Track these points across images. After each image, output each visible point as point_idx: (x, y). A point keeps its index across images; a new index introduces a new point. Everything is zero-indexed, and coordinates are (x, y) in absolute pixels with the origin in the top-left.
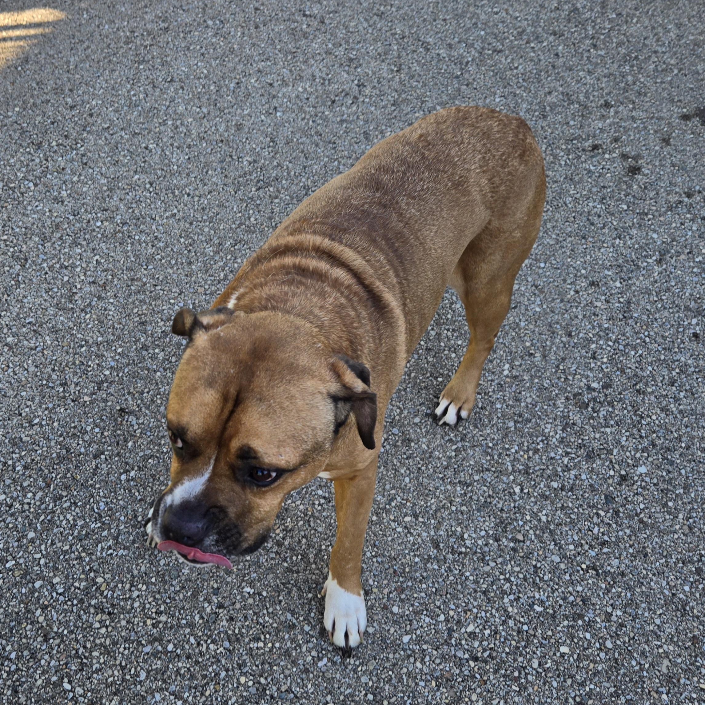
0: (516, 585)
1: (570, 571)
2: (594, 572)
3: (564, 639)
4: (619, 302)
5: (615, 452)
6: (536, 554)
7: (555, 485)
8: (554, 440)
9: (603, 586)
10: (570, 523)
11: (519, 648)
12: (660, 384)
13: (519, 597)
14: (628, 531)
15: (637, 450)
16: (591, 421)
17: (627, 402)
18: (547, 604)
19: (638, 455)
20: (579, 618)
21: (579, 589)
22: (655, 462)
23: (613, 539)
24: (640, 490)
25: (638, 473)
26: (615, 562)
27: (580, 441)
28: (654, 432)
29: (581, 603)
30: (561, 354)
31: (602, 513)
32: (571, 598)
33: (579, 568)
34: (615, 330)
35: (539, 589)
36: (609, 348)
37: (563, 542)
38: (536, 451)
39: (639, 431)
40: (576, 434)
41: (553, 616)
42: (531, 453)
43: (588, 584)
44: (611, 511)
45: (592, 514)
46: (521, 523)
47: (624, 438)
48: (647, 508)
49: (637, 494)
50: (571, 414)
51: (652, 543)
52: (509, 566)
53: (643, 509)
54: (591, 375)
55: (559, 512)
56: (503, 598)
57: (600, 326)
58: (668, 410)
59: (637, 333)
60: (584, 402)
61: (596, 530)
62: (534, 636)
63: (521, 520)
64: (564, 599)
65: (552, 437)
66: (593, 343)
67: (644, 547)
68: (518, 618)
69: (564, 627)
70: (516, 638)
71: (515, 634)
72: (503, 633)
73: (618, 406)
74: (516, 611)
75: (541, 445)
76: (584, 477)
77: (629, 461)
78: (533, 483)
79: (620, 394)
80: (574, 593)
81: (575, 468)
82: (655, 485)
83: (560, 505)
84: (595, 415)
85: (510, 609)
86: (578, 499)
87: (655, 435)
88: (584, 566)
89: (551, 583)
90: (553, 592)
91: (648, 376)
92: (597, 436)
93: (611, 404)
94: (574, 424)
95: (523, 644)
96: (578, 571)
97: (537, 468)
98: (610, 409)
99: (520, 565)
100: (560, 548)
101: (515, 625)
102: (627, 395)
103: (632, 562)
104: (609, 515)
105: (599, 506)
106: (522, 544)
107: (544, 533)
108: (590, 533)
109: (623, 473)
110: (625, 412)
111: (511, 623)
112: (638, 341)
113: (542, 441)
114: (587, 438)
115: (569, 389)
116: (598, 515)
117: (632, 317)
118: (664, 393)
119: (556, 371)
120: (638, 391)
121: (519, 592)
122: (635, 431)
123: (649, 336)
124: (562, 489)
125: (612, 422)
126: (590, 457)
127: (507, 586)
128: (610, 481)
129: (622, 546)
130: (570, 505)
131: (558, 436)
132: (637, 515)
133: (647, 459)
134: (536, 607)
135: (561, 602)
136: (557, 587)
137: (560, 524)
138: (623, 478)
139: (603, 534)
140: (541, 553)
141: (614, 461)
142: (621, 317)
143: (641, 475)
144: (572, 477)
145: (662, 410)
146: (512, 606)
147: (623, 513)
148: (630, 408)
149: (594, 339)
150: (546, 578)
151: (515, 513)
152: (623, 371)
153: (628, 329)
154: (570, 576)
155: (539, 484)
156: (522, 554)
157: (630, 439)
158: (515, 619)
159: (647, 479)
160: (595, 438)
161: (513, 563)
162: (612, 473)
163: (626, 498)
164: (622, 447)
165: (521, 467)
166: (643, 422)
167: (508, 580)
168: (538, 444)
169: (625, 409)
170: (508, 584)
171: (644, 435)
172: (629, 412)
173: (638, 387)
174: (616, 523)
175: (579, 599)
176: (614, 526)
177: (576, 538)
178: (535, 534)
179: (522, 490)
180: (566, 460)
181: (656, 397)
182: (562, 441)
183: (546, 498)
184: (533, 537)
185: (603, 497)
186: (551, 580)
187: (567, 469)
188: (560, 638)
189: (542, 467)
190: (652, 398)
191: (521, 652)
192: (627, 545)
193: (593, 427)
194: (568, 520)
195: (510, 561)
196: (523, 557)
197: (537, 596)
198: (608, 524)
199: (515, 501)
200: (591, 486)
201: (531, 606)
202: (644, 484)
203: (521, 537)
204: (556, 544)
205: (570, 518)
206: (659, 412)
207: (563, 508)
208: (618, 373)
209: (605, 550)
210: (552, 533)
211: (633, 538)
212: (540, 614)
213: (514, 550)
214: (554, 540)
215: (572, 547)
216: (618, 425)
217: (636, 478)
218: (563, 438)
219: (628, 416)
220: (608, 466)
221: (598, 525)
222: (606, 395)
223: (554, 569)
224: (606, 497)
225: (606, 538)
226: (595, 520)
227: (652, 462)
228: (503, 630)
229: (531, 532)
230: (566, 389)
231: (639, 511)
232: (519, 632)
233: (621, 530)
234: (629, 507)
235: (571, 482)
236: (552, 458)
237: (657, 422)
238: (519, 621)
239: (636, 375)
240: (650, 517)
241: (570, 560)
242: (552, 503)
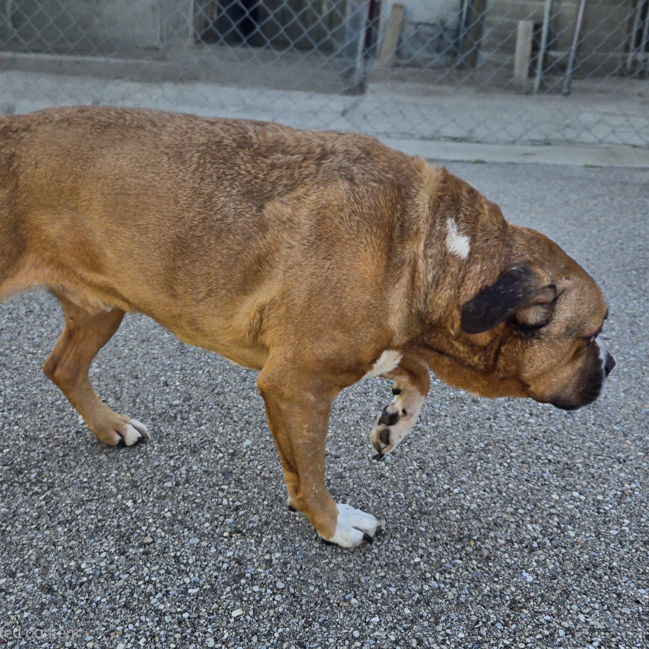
0: (161, 582)
1: (214, 544)
2: (239, 535)
3: (232, 604)
4: (173, 345)
5: (217, 440)
6: (171, 546)
7: (169, 484)
8: (153, 452)
9: (253, 541)
10: (197, 507)
11: (186, 637)
12: (234, 384)
13: (167, 592)
14: (256, 490)
15: (235, 431)
16: (184, 427)
17: (211, 403)
18: (201, 582)
19: (239, 434)
20: (240, 579)
21: (229, 554)
22: (256, 433)
23: (245, 501)
24: (252, 457)
25: (245, 446)
26: (256, 518)
27: (180, 444)
28: (245, 415)
29: (236, 565)
30: (134, 392)
31: (226, 487)
32: (225, 566)
33: (222, 538)
34: (178, 363)
35: (187, 573)
36: (178, 375)
37: (196, 524)
38: (137, 467)
39: (232, 418)
40: (173, 440)
41: (213, 589)
42: (133, 471)
43: (236, 546)
44: (233, 482)
45: (216, 492)
46: (144, 528)
47: (221, 428)
48: (265, 467)
49: (251, 461)
50: (162, 429)
51: (281, 490)
52: (146, 569)
53: (262, 469)
54: (170, 397)
55: (182, 503)
56: (149, 600)
57: (163, 364)
58: (250, 397)
59: (198, 359)
60: (171, 417)
61: (225, 502)
62: (199, 617)
63: (144, 525)
64: (218, 569)
65: (151, 451)
66: (161, 376)
67: (276, 496)
68: (173, 610)
69: (228, 593)
70: (179, 630)
71: (176, 626)
72: (162, 633)
73: (204, 410)
74: (169, 605)
75: (141, 460)
76: (195, 468)
77: (233, 441)
78: (145, 492)
79: (202, 400)
80: (226, 560)
81: (183, 465)
82: (263, 448)
83: (180, 498)
84: (185, 421)
85: (162, 607)
86: (196, 486)
87: (247, 416)
88: (226, 534)
89: (199, 563)
90: (204, 569)
91: (222, 382)
92: (195, 435)
93: (197, 409)
94: (167, 435)
95: (189, 631)
96: (222, 541)
97: (144, 479)
98: (198, 413)
99: (157, 563)
100: (195, 529)
101: (173, 618)
102: (209, 400)
103: (270, 510)
104: (232, 486)
105: (220, 483)
106: (152, 545)
107: (173, 526)
108: (220, 506)
109: (231, 451)
110: (213, 410)
111: (168, 619)
112: (202, 363)
113: (141, 457)
114: (185, 439)
115: (152, 412)
116: (222, 490)
117: (189, 351)
118: (241, 388)
119: (134, 405)
120: (218, 394)
121: (166, 586)
122: (227, 420)
123: (209, 358)
124: (177, 484)
125: (204, 421)
126: (194, 451)
127: (150, 588)
128: (222, 461)
129: (256, 503)
130: (191, 493)
131: (156, 448)
132: (258, 475)
133: (247, 434)
134: (190, 591)
135: (216, 573)
136: (206, 563)
137: (188, 512)
138: (233, 455)
139: (233, 502)
140: (176, 543)
141: (218, 446)
142: (179, 353)
143: (248, 447)
144: (185, 472)
145: (244, 399)
146: (163, 603)
147: (245, 479)
148: (215, 407)
149: (161, 373)
150: (191, 561)
151: (135, 523)
152: (197, 386)
153: (189, 359)
154: (216, 548)
155: (152, 490)
156: (156, 553)
157: (226, 426)
158: (171, 613)
159: (255, 447)
160: (193, 438)
161: (148, 565)
162: (221, 455)
163: (242, 468)
164: (222, 434)
165: (127, 485)
166: (232, 411)
167: (150, 582)
168: (138, 461)
169: (212, 408)
170: (151, 586)
171: (237, 419)
172: (216, 409)
173: (216, 391)
174: (242, 489)
175: (233, 563)
176: (241, 491)
177: (208, 516)
178: (164, 531)
179: (135, 502)
180: (172, 463)
181: (235, 392)
182: (161, 450)
183: (164, 497)
184: (163, 534)
185: (220, 475)
186: (197, 560)
187: (176, 468)
188: (228, 605)
189: (149, 476)
190: (232, 394)
191: (190, 639)
192: (260, 500)
193: (187, 430)
194: (194, 505)
195: (145, 565)
196: (158, 555)
197: (187, 580)
198: (234, 493)
199: (131, 513)
200: (205, 472)
201: (185, 592)
202: (253, 452)
203: (149, 540)
204: (190, 529)
205: (196, 503)
206: (242, 401)
207: (184, 499)
208: (194, 388)
209: (241, 513)
210: (181, 522)
211: (263, 493)
212: (198, 595)
213: (146, 553)
214: (186, 527)
215: (207, 524)
216: (210, 421)
217: (244, 451)
218: (161, 448)
219: (217, 412)
220: (215, 452)
221: (226, 497)
222: (190, 406)
223: (196, 550)
224: (223, 474)
225: (237, 503)
226: (221, 494)
227: (254, 435)
228: (161, 630)
229: (159, 530)
230: (149, 413)
231: (258, 472)
232: (180, 623)
233: (250, 492)
234: (248, 472)
235: (184, 476)
236: (157, 466)
237: (244, 407)
238: (177, 612)
239: (211, 385)
240: (271, 472)
241: (210, 536)
242: (172, 499)
